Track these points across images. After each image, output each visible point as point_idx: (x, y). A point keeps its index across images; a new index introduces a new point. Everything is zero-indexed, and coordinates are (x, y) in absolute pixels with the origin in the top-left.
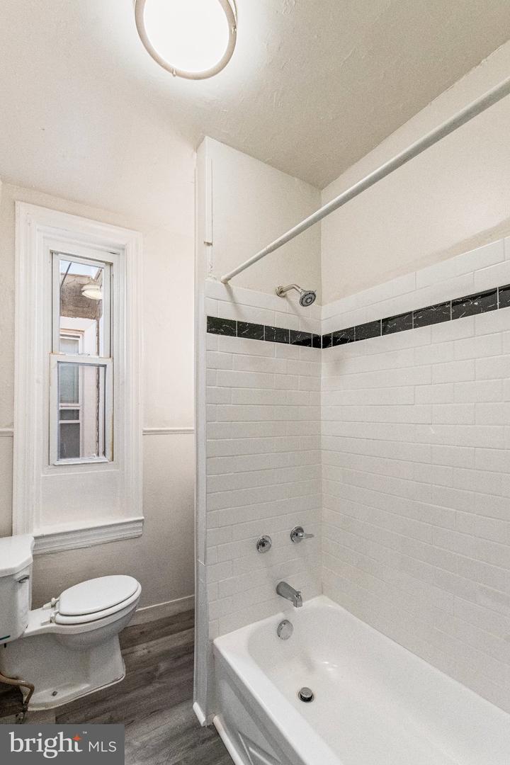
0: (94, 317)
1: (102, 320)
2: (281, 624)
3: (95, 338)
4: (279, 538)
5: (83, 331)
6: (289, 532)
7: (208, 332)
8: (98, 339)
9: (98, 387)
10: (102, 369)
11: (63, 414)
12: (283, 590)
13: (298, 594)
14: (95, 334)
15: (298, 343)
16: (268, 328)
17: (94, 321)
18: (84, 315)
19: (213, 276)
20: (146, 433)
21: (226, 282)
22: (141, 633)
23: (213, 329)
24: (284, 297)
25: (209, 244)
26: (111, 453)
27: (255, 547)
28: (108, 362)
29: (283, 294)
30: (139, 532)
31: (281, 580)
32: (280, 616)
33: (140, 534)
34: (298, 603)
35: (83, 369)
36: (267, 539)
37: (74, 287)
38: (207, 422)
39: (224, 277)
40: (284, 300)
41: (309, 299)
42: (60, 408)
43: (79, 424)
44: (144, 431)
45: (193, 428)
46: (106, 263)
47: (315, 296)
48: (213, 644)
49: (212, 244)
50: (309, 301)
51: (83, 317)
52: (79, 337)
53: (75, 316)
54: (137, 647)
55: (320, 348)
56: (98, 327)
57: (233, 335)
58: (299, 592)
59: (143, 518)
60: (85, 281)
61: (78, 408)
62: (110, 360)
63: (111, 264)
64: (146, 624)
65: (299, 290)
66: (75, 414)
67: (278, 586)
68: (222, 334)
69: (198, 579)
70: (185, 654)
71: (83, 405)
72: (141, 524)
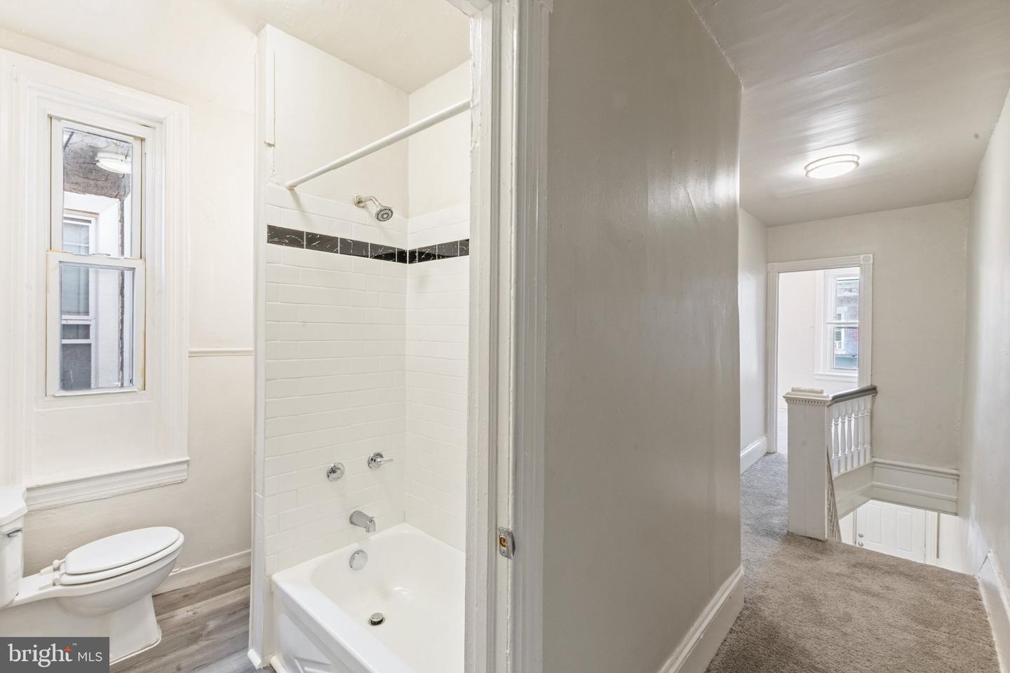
0: (115, 195)
1: (127, 200)
2: (354, 555)
3: (118, 225)
4: (355, 466)
5: (98, 214)
6: (365, 459)
7: (268, 242)
8: (123, 226)
9: (122, 293)
10: (128, 275)
11: (67, 330)
12: (359, 520)
13: (371, 521)
14: (118, 218)
15: (379, 257)
16: (343, 241)
17: (115, 203)
18: (100, 191)
19: (276, 181)
20: (193, 355)
21: (292, 188)
22: (185, 596)
23: (276, 239)
24: (363, 207)
25: (270, 145)
26: (142, 380)
27: (326, 476)
28: (138, 264)
29: (361, 205)
30: (183, 476)
31: (356, 509)
32: (355, 546)
33: (184, 478)
34: (371, 529)
35: (97, 273)
36: (339, 466)
37: (82, 149)
38: (266, 341)
39: (289, 183)
40: (363, 211)
41: (384, 214)
42: (64, 322)
43: (89, 345)
44: (190, 352)
45: (252, 349)
46: (135, 137)
47: (392, 212)
48: (270, 580)
49: (274, 145)
50: (385, 216)
51: (96, 194)
52: (90, 222)
53: (84, 192)
54: (178, 611)
55: (406, 262)
56: (122, 209)
57: (302, 246)
58: (373, 517)
59: (188, 458)
60: (101, 143)
61: (87, 323)
62: (141, 262)
63: (142, 140)
64: (192, 586)
65: (377, 203)
66: (84, 330)
67: (352, 516)
68: (287, 244)
69: (255, 514)
70: (243, 609)
71: (96, 318)
72: (185, 466)
